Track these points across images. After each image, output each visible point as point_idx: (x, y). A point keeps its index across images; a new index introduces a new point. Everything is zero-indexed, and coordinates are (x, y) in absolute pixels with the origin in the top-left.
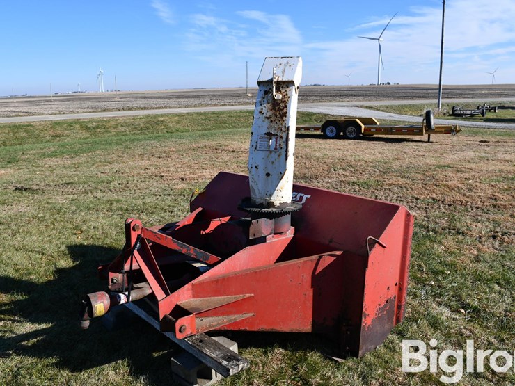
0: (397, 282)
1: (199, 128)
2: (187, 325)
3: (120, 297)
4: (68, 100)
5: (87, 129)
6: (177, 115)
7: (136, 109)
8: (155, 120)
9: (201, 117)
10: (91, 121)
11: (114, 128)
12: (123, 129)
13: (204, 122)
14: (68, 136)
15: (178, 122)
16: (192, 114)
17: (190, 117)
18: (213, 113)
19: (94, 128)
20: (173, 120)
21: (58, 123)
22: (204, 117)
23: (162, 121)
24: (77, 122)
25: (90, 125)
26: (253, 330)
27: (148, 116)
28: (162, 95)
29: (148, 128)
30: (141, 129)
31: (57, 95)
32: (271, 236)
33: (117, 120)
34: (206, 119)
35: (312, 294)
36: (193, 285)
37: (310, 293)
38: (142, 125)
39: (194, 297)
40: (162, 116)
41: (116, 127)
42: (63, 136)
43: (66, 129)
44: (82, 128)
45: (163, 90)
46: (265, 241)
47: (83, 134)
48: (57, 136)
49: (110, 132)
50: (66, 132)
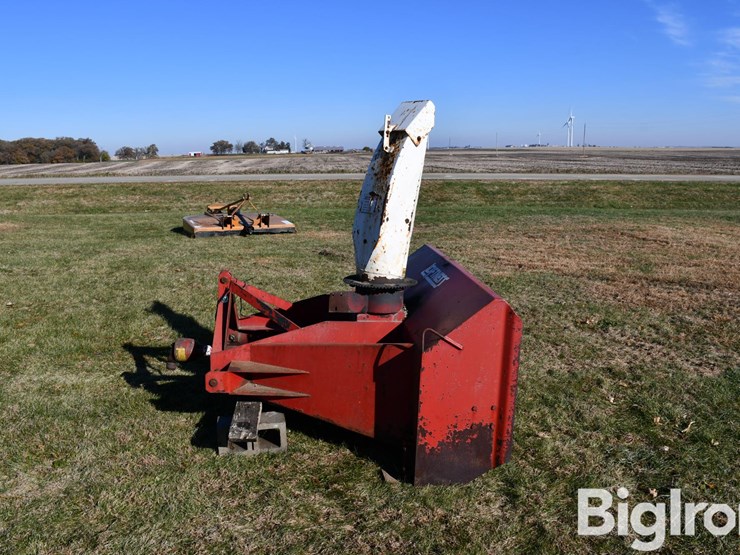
0: (496, 404)
1: (646, 204)
2: (218, 381)
3: (206, 348)
4: (518, 156)
5: (486, 193)
6: (620, 183)
7: (575, 172)
8: (584, 189)
9: (658, 188)
10: (492, 184)
11: (521, 195)
12: (532, 197)
13: (659, 195)
14: (455, 201)
15: (617, 194)
16: (644, 183)
17: (639, 188)
18: (680, 184)
19: (494, 194)
20: (610, 190)
21: (449, 184)
22: (661, 189)
23: (594, 191)
24: (475, 183)
25: (490, 189)
26: (308, 414)
27: (574, 183)
28: (656, 155)
29: (568, 199)
30: (559, 199)
31: (508, 149)
32: (364, 315)
33: (528, 185)
34: (663, 192)
35: (374, 390)
36: (252, 347)
37: (372, 387)
38: (562, 194)
39: (252, 360)
40: (597, 182)
41: (525, 193)
42: (450, 200)
43: (457, 192)
44: (478, 192)
45: (662, 147)
46: (356, 320)
47: (475, 200)
48: (443, 200)
49: (513, 200)
50: (456, 195)
